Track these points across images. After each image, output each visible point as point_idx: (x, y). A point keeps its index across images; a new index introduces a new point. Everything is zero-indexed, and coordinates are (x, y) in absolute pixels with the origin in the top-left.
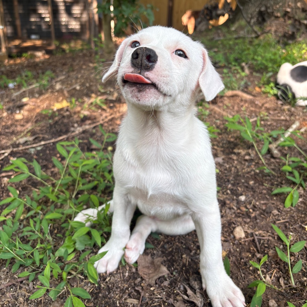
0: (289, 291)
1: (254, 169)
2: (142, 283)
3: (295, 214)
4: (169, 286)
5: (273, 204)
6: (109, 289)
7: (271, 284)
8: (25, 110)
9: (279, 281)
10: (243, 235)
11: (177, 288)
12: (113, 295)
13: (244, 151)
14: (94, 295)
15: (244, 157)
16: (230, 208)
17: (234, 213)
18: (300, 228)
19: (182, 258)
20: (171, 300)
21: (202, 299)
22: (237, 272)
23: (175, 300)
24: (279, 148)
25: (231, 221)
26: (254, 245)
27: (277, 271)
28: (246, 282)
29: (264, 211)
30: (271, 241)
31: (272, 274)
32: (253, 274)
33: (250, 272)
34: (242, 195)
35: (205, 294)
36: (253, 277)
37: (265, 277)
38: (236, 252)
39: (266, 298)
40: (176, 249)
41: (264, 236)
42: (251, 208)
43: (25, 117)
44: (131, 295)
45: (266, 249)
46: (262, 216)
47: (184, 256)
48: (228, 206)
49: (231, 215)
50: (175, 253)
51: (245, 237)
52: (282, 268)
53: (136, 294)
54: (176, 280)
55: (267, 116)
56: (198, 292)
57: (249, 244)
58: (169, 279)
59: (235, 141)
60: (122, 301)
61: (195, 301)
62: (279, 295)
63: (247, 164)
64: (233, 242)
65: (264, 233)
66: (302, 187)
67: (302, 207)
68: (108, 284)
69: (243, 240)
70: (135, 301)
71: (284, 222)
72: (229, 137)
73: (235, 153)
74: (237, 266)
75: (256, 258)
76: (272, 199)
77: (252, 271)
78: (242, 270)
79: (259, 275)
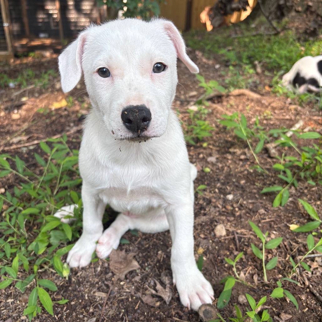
0: (261, 287)
1: (248, 168)
2: (114, 277)
3: (282, 214)
4: (140, 281)
5: (261, 203)
6: (79, 283)
7: (244, 280)
8: (24, 110)
9: (253, 278)
10: (224, 233)
11: (147, 283)
12: (82, 289)
13: (240, 150)
14: (64, 288)
15: (239, 157)
16: (215, 207)
17: (219, 211)
18: (285, 227)
19: (157, 254)
20: (139, 294)
21: (171, 294)
22: (212, 269)
23: (143, 294)
24: (278, 148)
25: (214, 219)
26: (234, 243)
27: (252, 268)
28: (220, 279)
29: (250, 210)
30: (252, 239)
31: (247, 271)
32: (227, 270)
33: (225, 269)
34: (230, 193)
35: (174, 289)
36: (227, 273)
37: (239, 274)
38: (215, 250)
39: (237, 294)
40: (153, 245)
41: (245, 235)
42: (238, 207)
43: (23, 117)
44: (100, 289)
45: (245, 247)
46: (248, 215)
47: (160, 252)
48: (213, 204)
49: (215, 213)
50: (151, 250)
51: (226, 236)
52: (258, 265)
53: (105, 288)
54: (148, 275)
55: (272, 115)
56: (168, 287)
57: (229, 242)
58: (141, 275)
59: (233, 141)
60: (91, 294)
61: (163, 296)
62: (251, 291)
63: (241, 163)
64: (213, 240)
65: (246, 232)
66: (295, 186)
67: (290, 206)
68: (79, 278)
69: (223, 238)
70: (103, 295)
71: (269, 222)
72: (226, 137)
73: (230, 153)
74: (213, 264)
75: (233, 256)
76: (261, 199)
77: (227, 268)
78: (217, 267)
79: (233, 272)
